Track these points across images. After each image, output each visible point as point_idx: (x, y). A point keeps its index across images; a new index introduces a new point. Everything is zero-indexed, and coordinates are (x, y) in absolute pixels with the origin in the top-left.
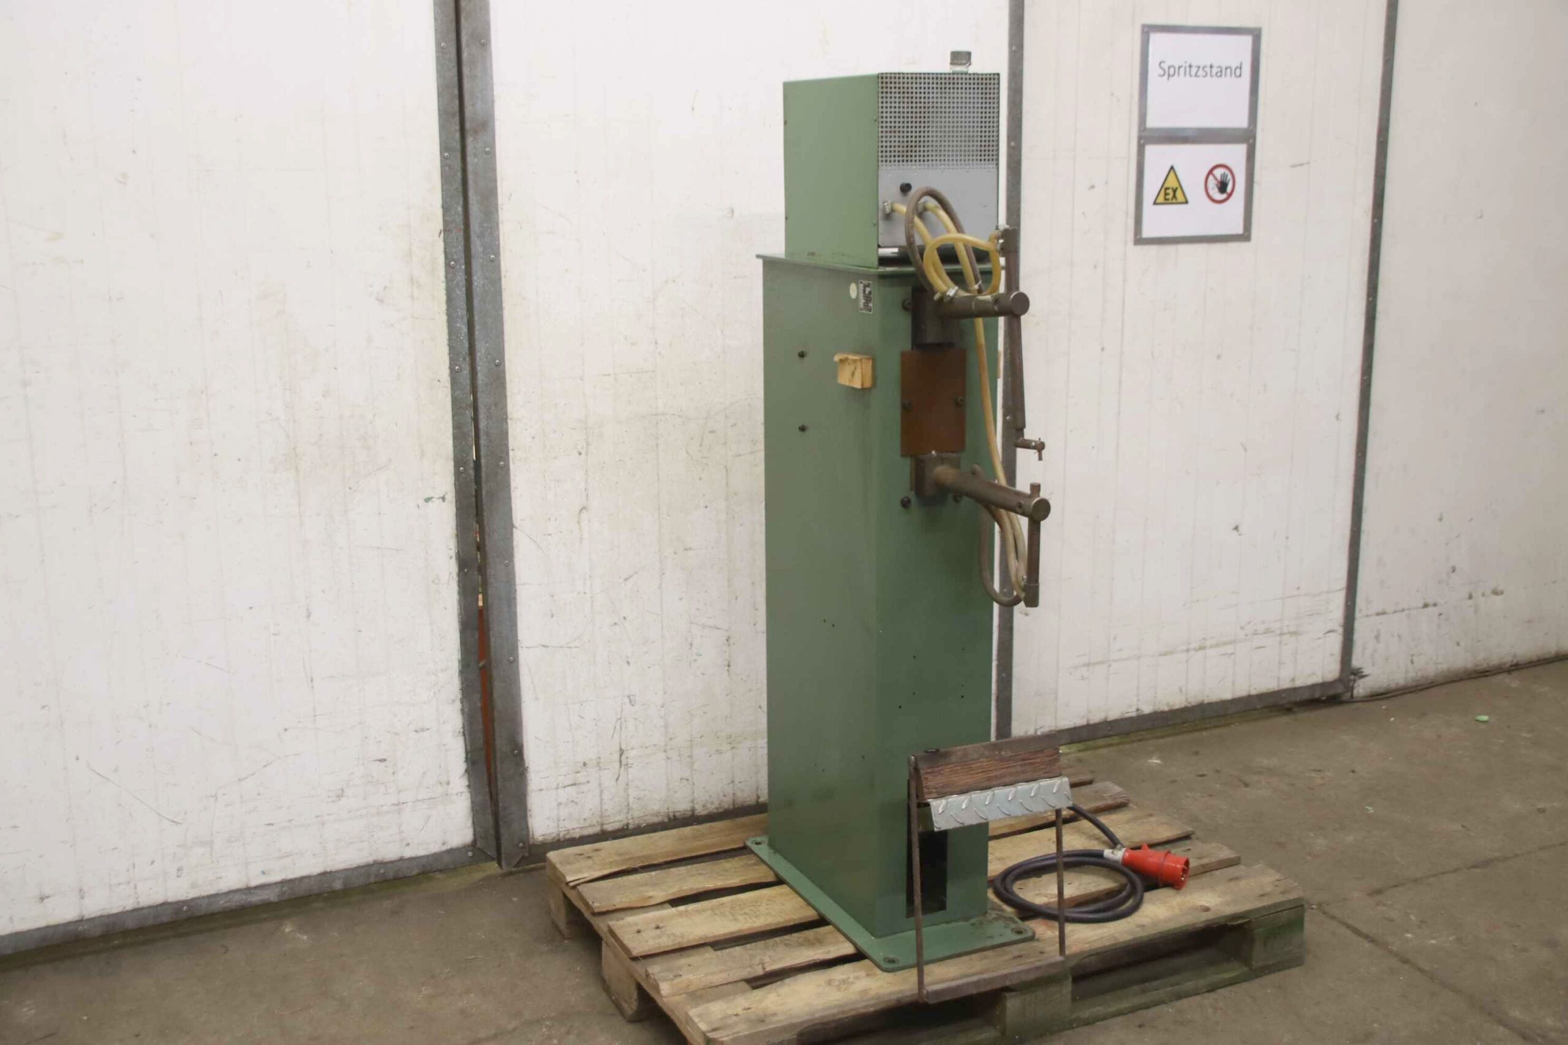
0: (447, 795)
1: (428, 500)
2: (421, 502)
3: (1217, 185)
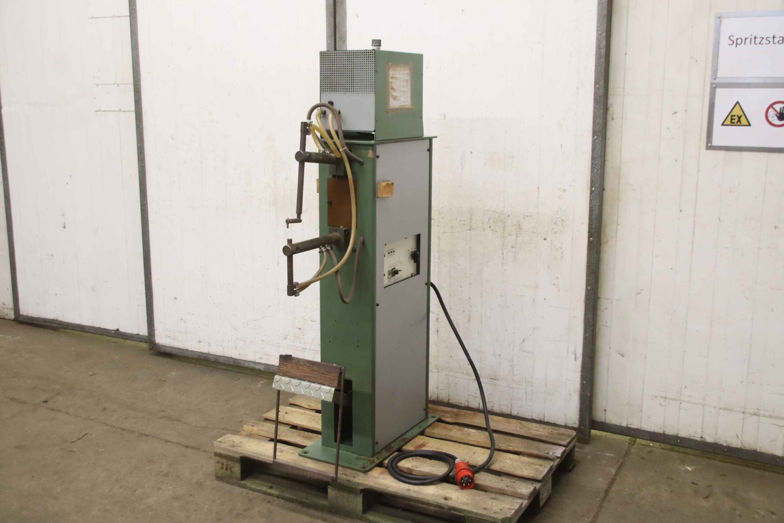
3: (776, 115)
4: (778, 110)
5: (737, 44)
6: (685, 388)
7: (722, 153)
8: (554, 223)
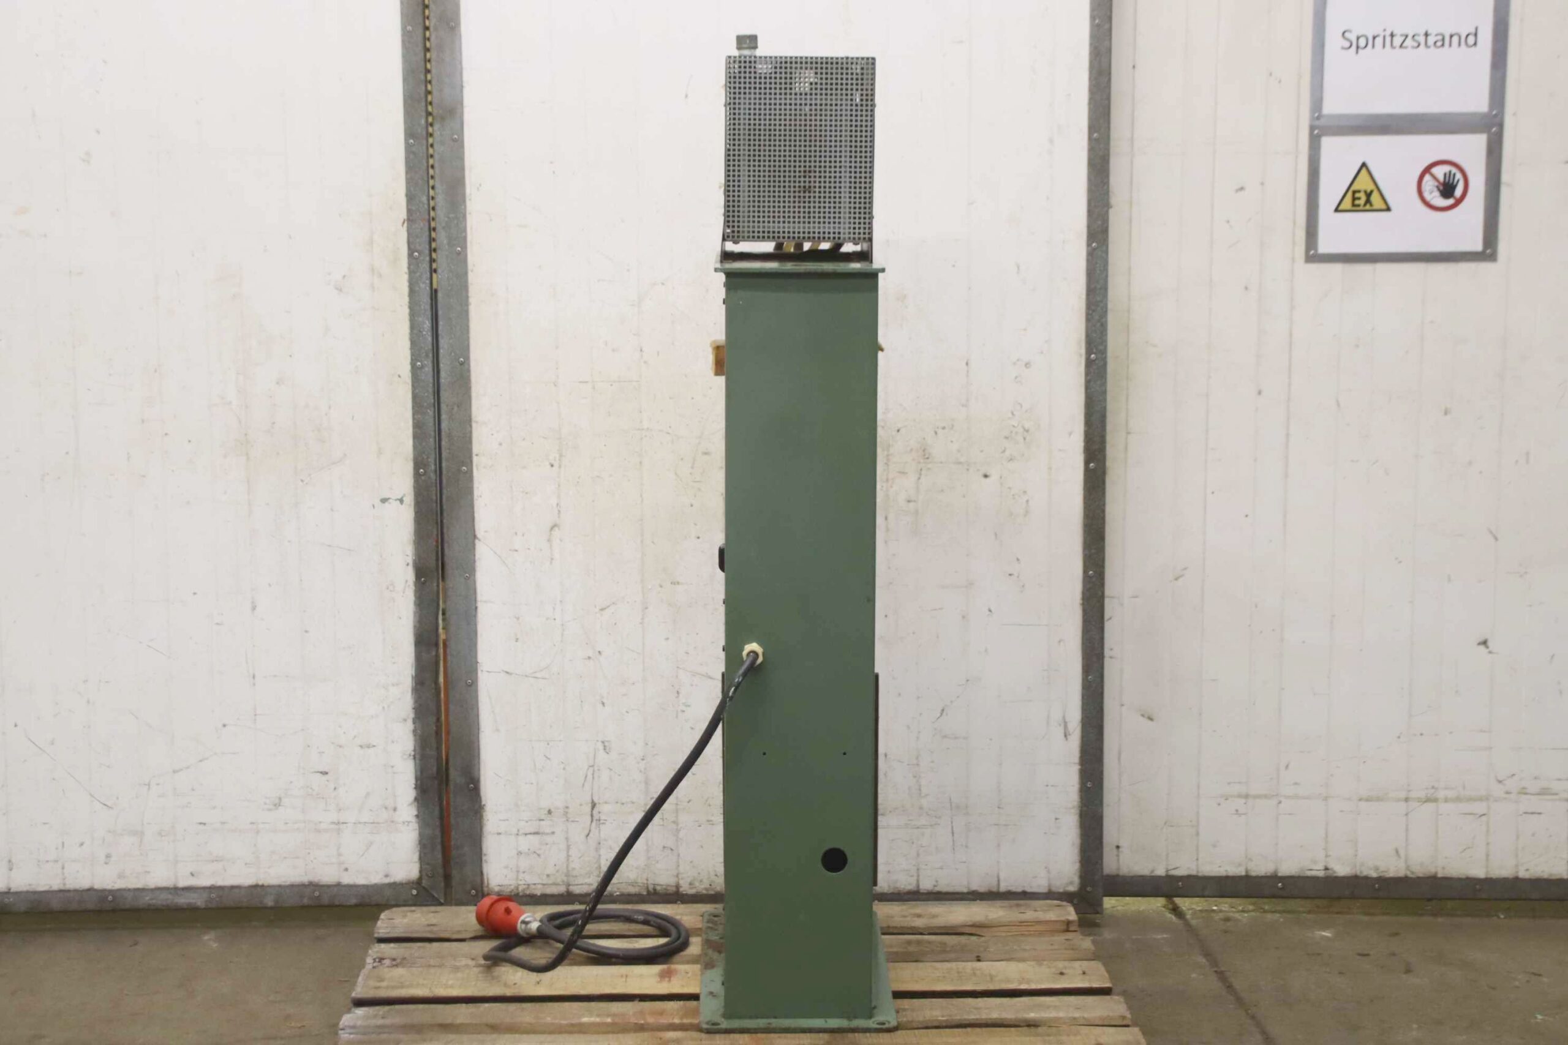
0: (393, 822)
1: (384, 501)
2: (377, 502)
3: (1437, 187)
4: (1441, 178)
5: (1358, 47)
6: (1287, 767)
7: (1337, 268)
8: (1006, 438)
